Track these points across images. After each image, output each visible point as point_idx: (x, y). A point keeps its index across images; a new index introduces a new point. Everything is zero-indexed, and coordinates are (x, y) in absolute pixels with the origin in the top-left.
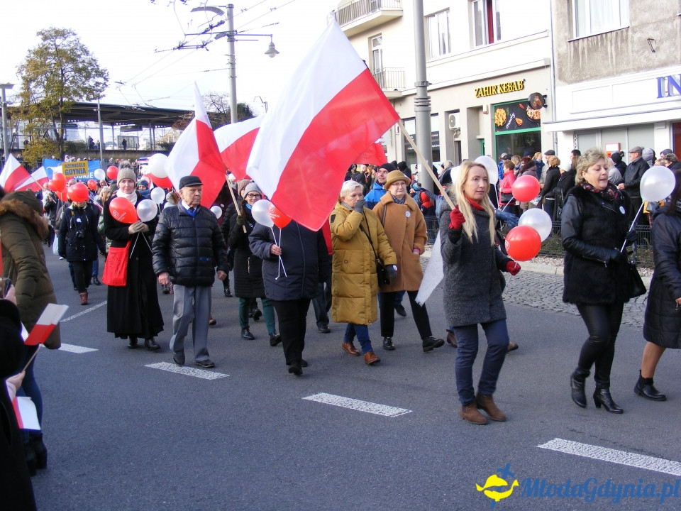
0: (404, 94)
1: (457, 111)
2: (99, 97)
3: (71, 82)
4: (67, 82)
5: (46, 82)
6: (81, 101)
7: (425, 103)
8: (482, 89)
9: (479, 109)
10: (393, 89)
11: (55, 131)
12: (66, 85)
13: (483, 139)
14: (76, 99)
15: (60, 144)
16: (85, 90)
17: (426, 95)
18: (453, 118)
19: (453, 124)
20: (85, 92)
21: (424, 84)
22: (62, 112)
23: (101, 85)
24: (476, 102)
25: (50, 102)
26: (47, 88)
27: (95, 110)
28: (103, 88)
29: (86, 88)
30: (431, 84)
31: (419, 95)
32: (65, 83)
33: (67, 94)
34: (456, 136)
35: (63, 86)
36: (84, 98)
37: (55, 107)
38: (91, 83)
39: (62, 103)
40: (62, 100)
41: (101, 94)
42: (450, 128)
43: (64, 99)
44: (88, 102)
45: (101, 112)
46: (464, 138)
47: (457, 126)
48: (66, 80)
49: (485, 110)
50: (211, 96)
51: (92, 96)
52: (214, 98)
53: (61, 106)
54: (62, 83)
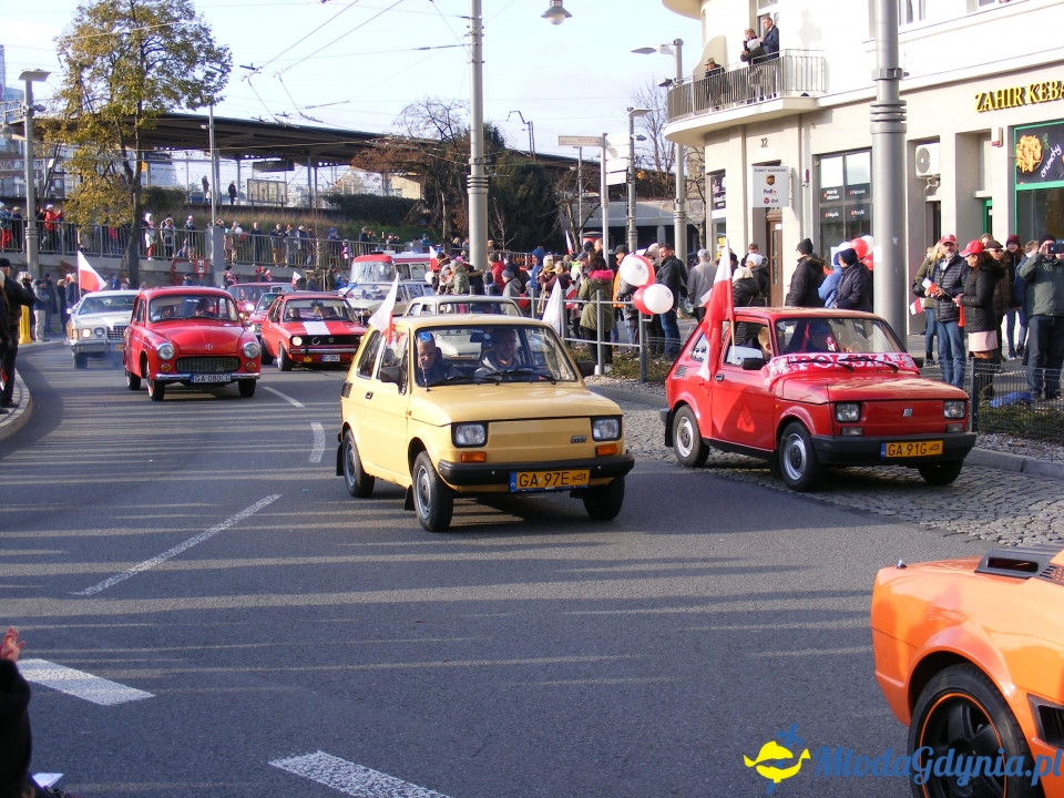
0: (823, 103)
1: (936, 140)
2: (211, 102)
3: (161, 71)
4: (151, 71)
5: (111, 70)
6: (177, 110)
7: (893, 114)
8: (991, 94)
9: (983, 135)
10: (798, 94)
11: (126, 165)
12: (149, 76)
13: (991, 198)
14: (167, 103)
15: (133, 191)
16: (185, 86)
17: (896, 98)
18: (926, 154)
19: (926, 166)
20: (186, 91)
21: (893, 74)
22: (139, 128)
23: (217, 79)
24: (977, 122)
25: (116, 111)
26: (114, 81)
27: (203, 127)
28: (220, 85)
29: (187, 83)
30: (907, 74)
31: (882, 98)
32: (146, 73)
33: (152, 93)
34: (932, 191)
35: (142, 79)
36: (183, 104)
37: (128, 121)
38: (198, 73)
39: (141, 114)
40: (140, 105)
41: (216, 96)
42: (919, 174)
43: (144, 103)
44: (190, 112)
45: (215, 132)
46: (947, 196)
47: (932, 171)
48: (149, 67)
49: (995, 137)
50: (428, 105)
51: (198, 100)
52: (433, 109)
53: (139, 117)
54: (142, 73)
